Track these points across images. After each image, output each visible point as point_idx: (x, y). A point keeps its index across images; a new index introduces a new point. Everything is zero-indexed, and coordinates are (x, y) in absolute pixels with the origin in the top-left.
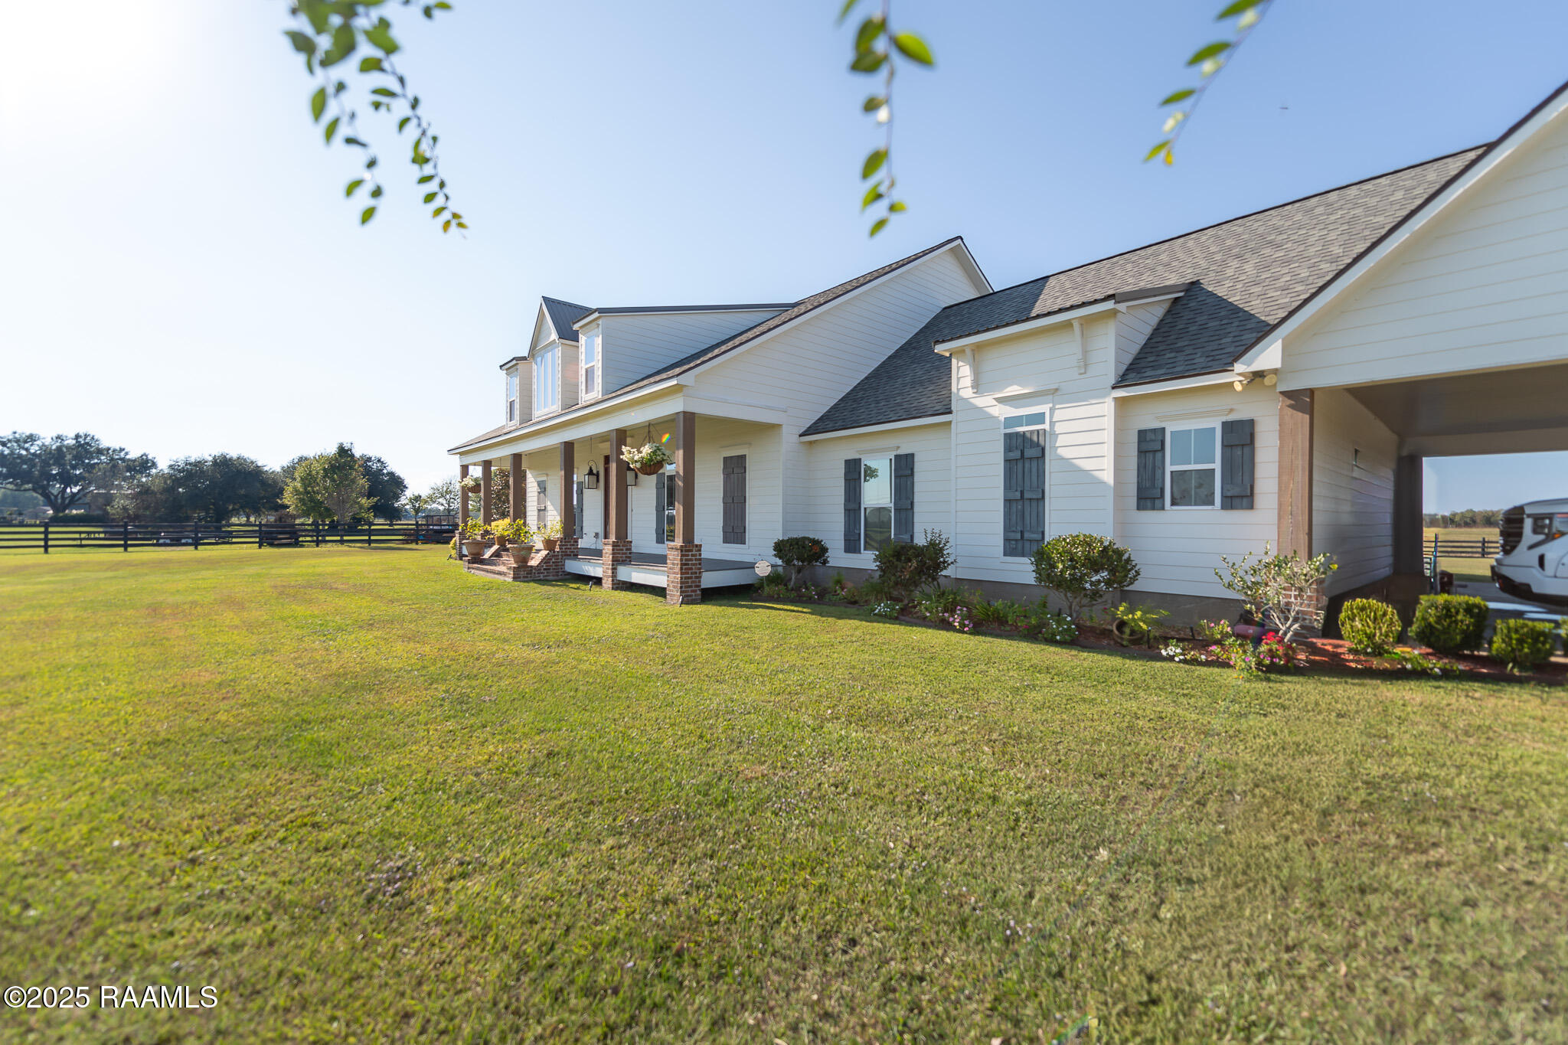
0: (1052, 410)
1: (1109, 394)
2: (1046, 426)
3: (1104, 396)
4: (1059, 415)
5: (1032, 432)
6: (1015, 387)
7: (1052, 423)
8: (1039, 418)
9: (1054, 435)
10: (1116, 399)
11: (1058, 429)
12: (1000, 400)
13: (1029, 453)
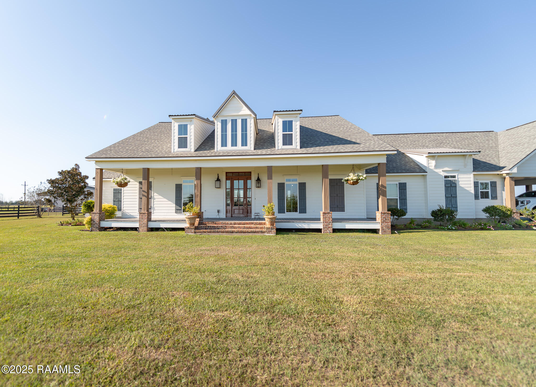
0: (458, 175)
1: (472, 173)
2: (456, 179)
3: (471, 173)
4: (459, 176)
5: (453, 180)
6: (447, 168)
7: (458, 178)
8: (454, 177)
9: (459, 181)
10: (474, 174)
11: (459, 180)
12: (443, 171)
13: (453, 185)
